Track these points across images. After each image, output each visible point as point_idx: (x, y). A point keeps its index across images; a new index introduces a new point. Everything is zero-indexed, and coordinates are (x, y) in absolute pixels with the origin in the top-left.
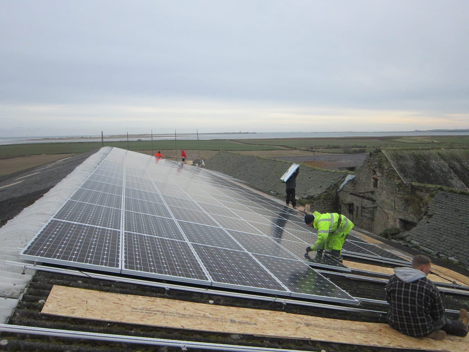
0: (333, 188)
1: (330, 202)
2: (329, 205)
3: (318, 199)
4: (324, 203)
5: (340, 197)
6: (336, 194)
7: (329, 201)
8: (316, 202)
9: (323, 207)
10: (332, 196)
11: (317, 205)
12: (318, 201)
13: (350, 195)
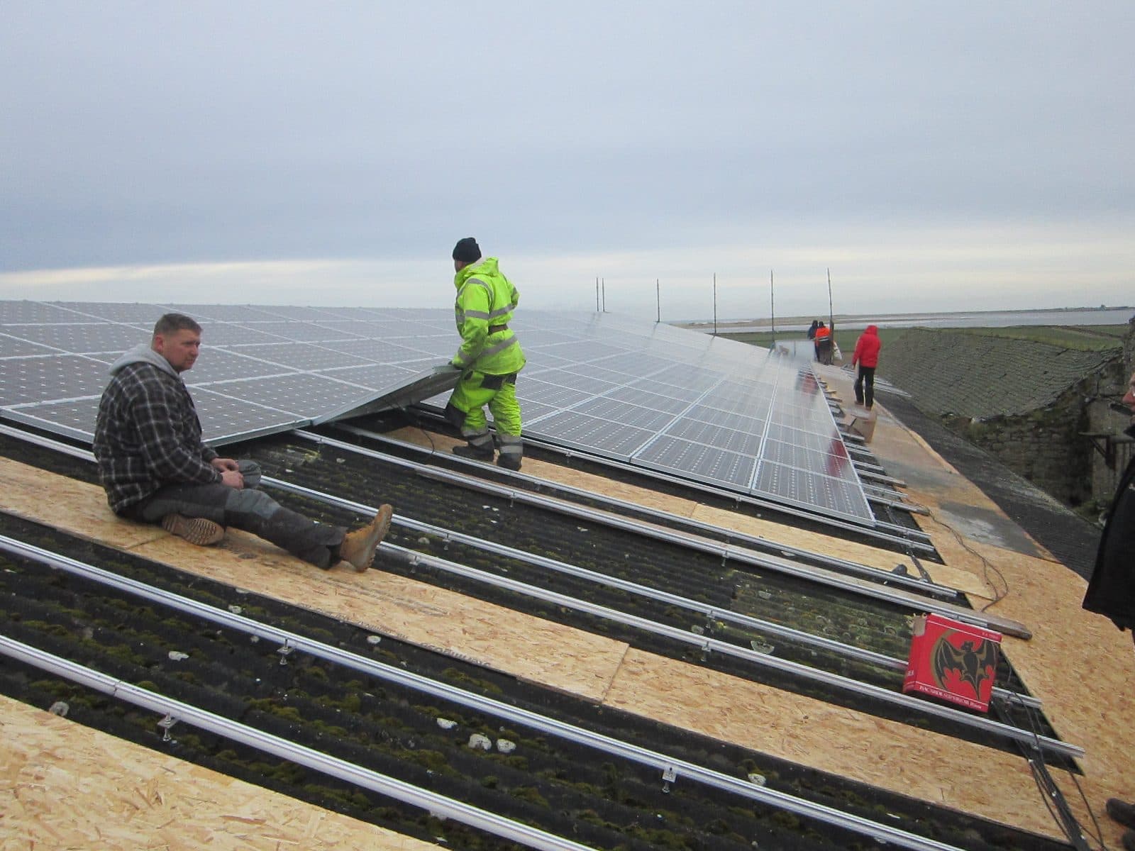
0: (1075, 394)
1: (1058, 433)
2: (1057, 443)
3: (1017, 422)
4: (1037, 436)
5: (1092, 420)
6: (1079, 411)
7: (1056, 430)
8: (1009, 429)
9: (1034, 447)
10: (1067, 415)
11: (1011, 440)
12: (1015, 428)
13: (1111, 411)
